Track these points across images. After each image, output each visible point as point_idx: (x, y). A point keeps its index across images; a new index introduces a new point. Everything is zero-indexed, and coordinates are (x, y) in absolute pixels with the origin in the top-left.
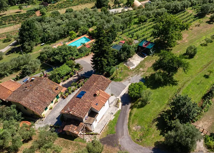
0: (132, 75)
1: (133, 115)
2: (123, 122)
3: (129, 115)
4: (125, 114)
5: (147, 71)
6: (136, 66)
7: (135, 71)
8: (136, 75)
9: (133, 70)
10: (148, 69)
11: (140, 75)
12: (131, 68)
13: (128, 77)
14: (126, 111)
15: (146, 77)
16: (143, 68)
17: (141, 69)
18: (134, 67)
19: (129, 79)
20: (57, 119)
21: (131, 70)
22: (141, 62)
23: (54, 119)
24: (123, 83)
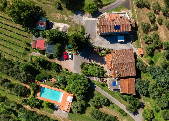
0: (75, 22)
1: (108, 3)
2: (113, 6)
3: (107, 6)
4: (108, 8)
5: (66, 14)
6: (64, 24)
7: (70, 23)
8: (73, 19)
9: (70, 24)
10: (64, 15)
11: (72, 17)
12: (68, 26)
13: (78, 24)
14: (105, 9)
15: (72, 12)
16: (65, 18)
17: (66, 19)
18: (66, 25)
19: (79, 22)
20: (126, 44)
21: (70, 26)
22: (59, 23)
23: (127, 45)
24: (84, 24)
